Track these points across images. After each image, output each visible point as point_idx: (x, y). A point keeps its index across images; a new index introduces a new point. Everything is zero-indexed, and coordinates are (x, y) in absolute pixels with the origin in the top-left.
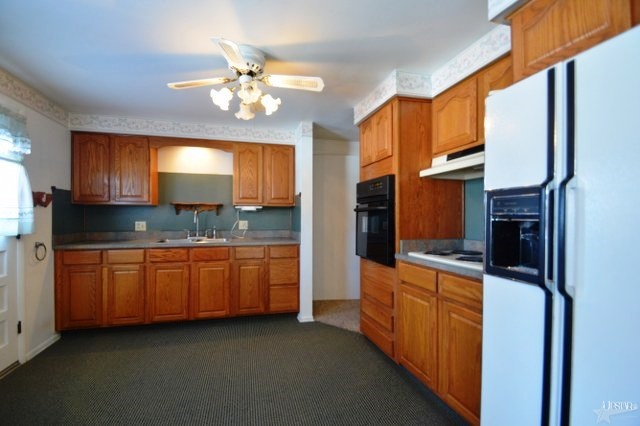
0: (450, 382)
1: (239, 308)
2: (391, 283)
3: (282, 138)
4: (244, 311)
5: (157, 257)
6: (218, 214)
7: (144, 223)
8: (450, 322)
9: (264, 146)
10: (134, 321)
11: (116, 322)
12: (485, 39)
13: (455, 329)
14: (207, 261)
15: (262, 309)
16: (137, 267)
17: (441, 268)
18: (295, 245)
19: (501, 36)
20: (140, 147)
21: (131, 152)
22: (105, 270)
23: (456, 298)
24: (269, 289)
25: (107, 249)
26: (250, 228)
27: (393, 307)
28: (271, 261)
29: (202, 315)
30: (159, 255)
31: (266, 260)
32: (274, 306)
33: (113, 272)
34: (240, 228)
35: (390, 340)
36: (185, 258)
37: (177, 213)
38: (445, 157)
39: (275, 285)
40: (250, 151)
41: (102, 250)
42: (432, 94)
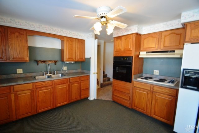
0: (155, 112)
1: (72, 100)
2: (129, 87)
3: (81, 37)
4: (73, 100)
5: (38, 86)
6: (55, 64)
7: (22, 70)
8: (156, 98)
9: (76, 39)
10: (30, 115)
11: (21, 117)
12: (165, 23)
13: (158, 99)
14: (59, 85)
15: (79, 99)
16: (30, 91)
17: (154, 84)
18: (88, 76)
19: (171, 24)
20: (22, 34)
21: (17, 37)
22: (13, 95)
23: (159, 92)
24: (81, 91)
25: (13, 85)
26: (68, 69)
27: (130, 93)
28: (82, 82)
29: (58, 105)
30: (40, 85)
31: (80, 81)
32: (83, 97)
33: (17, 95)
34: (64, 69)
35: (129, 102)
36: (51, 84)
37: (38, 64)
38: (145, 52)
39: (82, 90)
40: (71, 41)
41: (10, 86)
42: (143, 33)
